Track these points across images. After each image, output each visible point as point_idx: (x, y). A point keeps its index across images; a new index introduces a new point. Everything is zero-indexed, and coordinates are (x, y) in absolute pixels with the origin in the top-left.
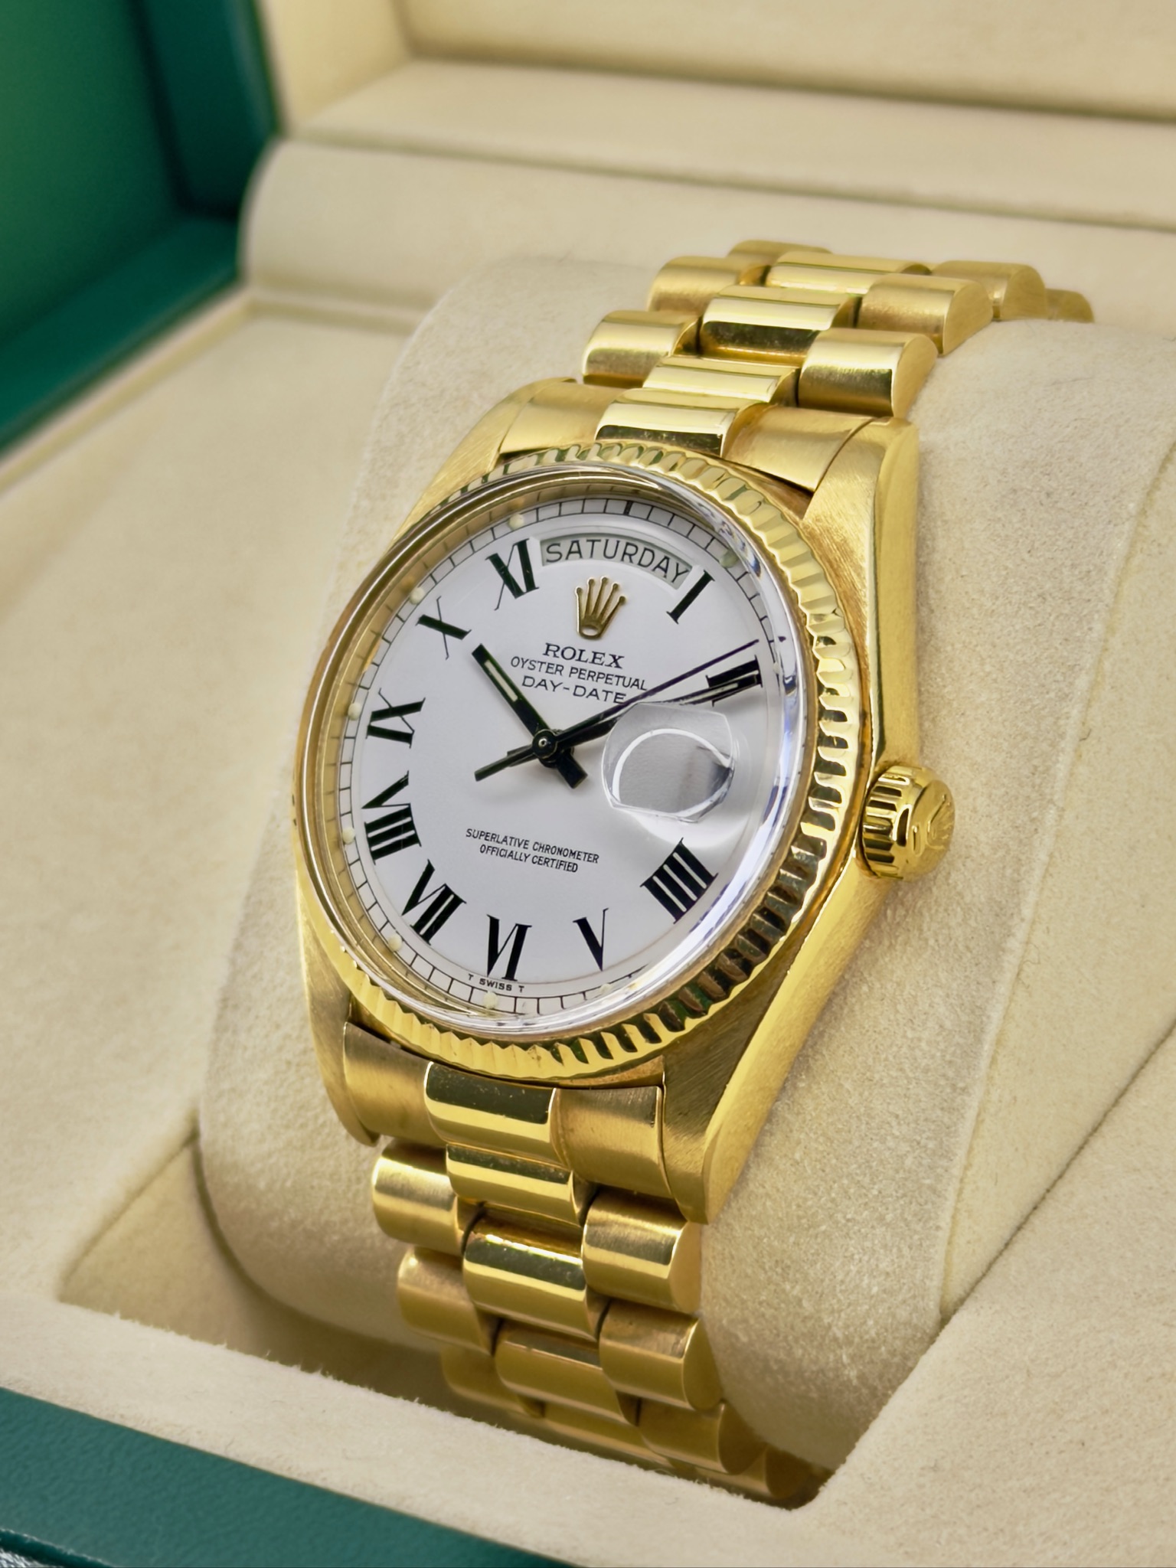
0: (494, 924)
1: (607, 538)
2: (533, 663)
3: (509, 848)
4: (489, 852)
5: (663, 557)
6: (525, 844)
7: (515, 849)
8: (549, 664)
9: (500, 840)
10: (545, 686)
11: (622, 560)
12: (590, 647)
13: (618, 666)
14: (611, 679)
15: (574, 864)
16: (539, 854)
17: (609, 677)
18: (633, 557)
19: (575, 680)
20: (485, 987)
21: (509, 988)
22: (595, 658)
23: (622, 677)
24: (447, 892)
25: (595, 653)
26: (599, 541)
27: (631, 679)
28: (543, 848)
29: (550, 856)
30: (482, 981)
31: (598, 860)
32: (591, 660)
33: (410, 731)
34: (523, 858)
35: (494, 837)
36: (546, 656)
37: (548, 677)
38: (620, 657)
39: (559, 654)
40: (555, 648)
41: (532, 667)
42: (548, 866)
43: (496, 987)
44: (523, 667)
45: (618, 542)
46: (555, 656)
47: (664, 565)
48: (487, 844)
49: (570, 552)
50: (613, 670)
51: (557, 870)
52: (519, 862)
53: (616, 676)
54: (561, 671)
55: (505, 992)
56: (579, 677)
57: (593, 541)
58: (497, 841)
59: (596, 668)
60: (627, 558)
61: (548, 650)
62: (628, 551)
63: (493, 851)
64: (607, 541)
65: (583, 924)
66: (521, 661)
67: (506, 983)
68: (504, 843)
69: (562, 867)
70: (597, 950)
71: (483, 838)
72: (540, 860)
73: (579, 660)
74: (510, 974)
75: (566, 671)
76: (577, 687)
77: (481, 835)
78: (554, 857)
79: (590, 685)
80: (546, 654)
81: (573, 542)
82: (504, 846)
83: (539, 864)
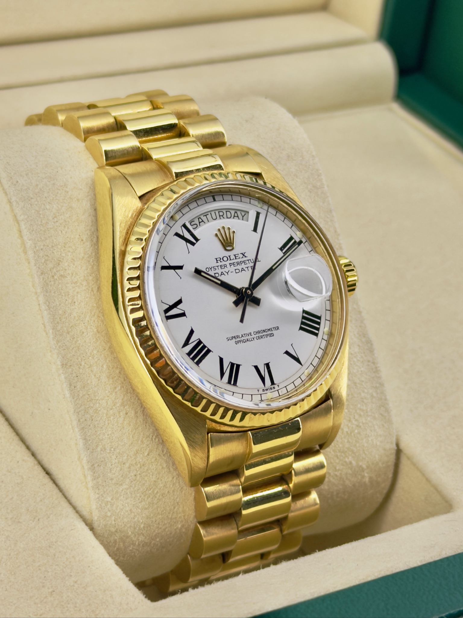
0: (256, 368)
1: (210, 212)
2: (214, 268)
3: (246, 338)
4: (239, 343)
5: (234, 212)
6: (250, 334)
7: (248, 337)
8: (220, 266)
9: (241, 337)
10: (223, 274)
11: (220, 218)
12: (231, 253)
13: (245, 257)
14: (246, 262)
15: (272, 333)
16: (257, 335)
17: (245, 262)
18: (223, 216)
19: (233, 268)
20: (265, 392)
21: (274, 388)
22: (235, 257)
23: (249, 260)
24: (232, 365)
25: (235, 255)
26: (208, 214)
27: (253, 259)
28: (257, 332)
29: (262, 334)
30: (263, 390)
31: (279, 328)
32: (234, 258)
33: (183, 312)
34: (252, 339)
35: (238, 337)
36: (217, 263)
37: (223, 270)
38: (244, 253)
39: (222, 260)
40: (219, 259)
41: (215, 269)
42: (263, 338)
43: (269, 390)
44: (211, 271)
45: (215, 213)
46: (221, 262)
47: (236, 215)
48: (237, 340)
49: (200, 223)
50: (244, 259)
51: (267, 338)
52: (252, 341)
53: (247, 260)
54: (226, 266)
55: (273, 390)
56: (234, 266)
57: (206, 216)
58: (240, 338)
59: (239, 260)
60: (221, 217)
61: (217, 261)
62: (220, 215)
63: (240, 342)
64: (211, 213)
65: (287, 353)
66: (209, 269)
67: (272, 386)
68: (243, 337)
69: (268, 337)
70: (297, 360)
71: (234, 339)
72: (259, 338)
73: (230, 260)
74: (273, 383)
75: (228, 266)
76: (235, 270)
77: (233, 338)
78: (263, 334)
79: (240, 267)
80: (217, 262)
81: (199, 219)
82: (243, 338)
83: (259, 339)
